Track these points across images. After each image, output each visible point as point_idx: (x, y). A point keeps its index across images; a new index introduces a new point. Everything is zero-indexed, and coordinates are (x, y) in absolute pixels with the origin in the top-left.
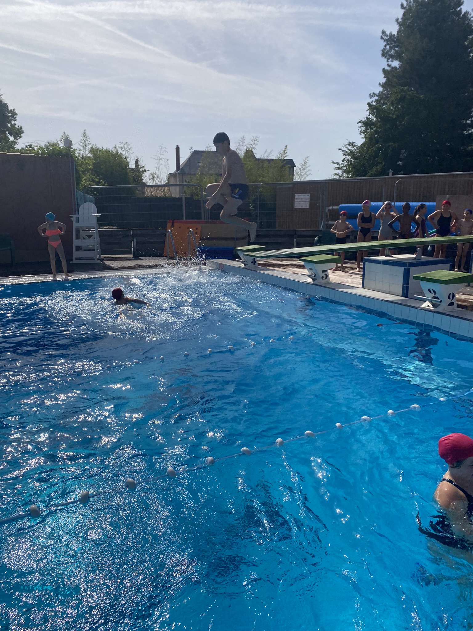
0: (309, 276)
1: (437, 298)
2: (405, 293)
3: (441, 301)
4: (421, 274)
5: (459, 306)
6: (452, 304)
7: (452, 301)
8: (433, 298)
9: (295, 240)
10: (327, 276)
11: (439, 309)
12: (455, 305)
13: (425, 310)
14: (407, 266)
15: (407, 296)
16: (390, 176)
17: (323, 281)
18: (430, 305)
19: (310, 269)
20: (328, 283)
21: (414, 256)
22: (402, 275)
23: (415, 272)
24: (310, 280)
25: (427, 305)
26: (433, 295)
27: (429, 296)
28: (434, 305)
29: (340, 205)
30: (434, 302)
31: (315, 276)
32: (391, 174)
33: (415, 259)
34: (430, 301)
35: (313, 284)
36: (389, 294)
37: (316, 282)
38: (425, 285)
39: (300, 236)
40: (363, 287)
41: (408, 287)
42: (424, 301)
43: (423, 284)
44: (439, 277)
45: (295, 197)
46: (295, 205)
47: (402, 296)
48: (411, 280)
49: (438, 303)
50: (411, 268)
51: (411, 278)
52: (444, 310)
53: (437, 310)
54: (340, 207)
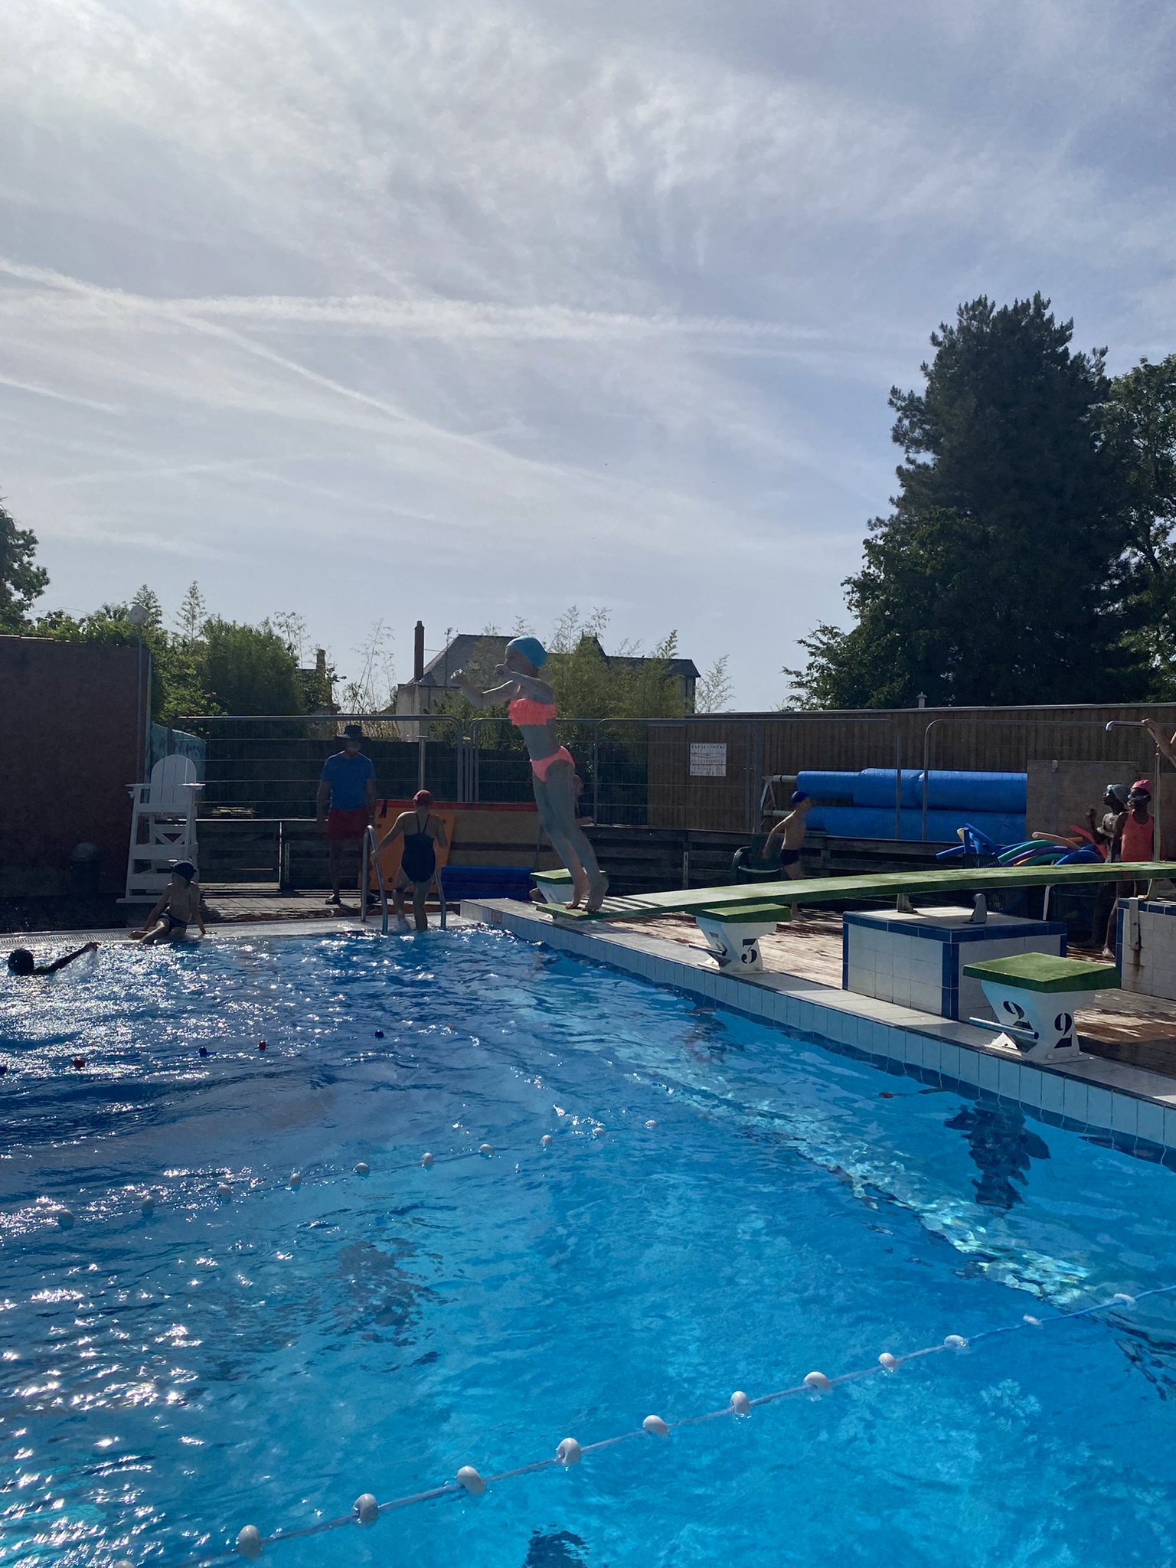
0: (711, 953)
1: (1026, 1026)
2: (951, 1009)
3: (1036, 1036)
4: (983, 963)
5: (1086, 1045)
6: (1065, 1043)
7: (1067, 1036)
8: (1016, 1024)
9: (686, 854)
10: (755, 955)
11: (1035, 1055)
12: (1075, 1043)
13: (999, 1056)
14: (951, 938)
15: (953, 1017)
16: (921, 708)
17: (747, 967)
18: (1011, 1044)
19: (712, 935)
20: (759, 972)
21: (969, 912)
22: (940, 961)
23: (971, 956)
24: (711, 963)
25: (1002, 1043)
27: (1008, 1020)
28: (1020, 1045)
29: (801, 773)
30: (1020, 1037)
31: (724, 954)
32: (922, 702)
33: (971, 920)
34: (1009, 1034)
35: (721, 974)
36: (910, 1007)
37: (728, 969)
38: (997, 994)
39: (698, 846)
40: (845, 986)
41: (955, 994)
42: (998, 1031)
43: (988, 987)
44: (1030, 972)
45: (692, 751)
46: (692, 769)
47: (942, 1015)
48: (962, 979)
49: (1030, 1039)
50: (962, 945)
51: (961, 971)
52: (1046, 1057)
53: (1028, 1059)
54: (801, 776)
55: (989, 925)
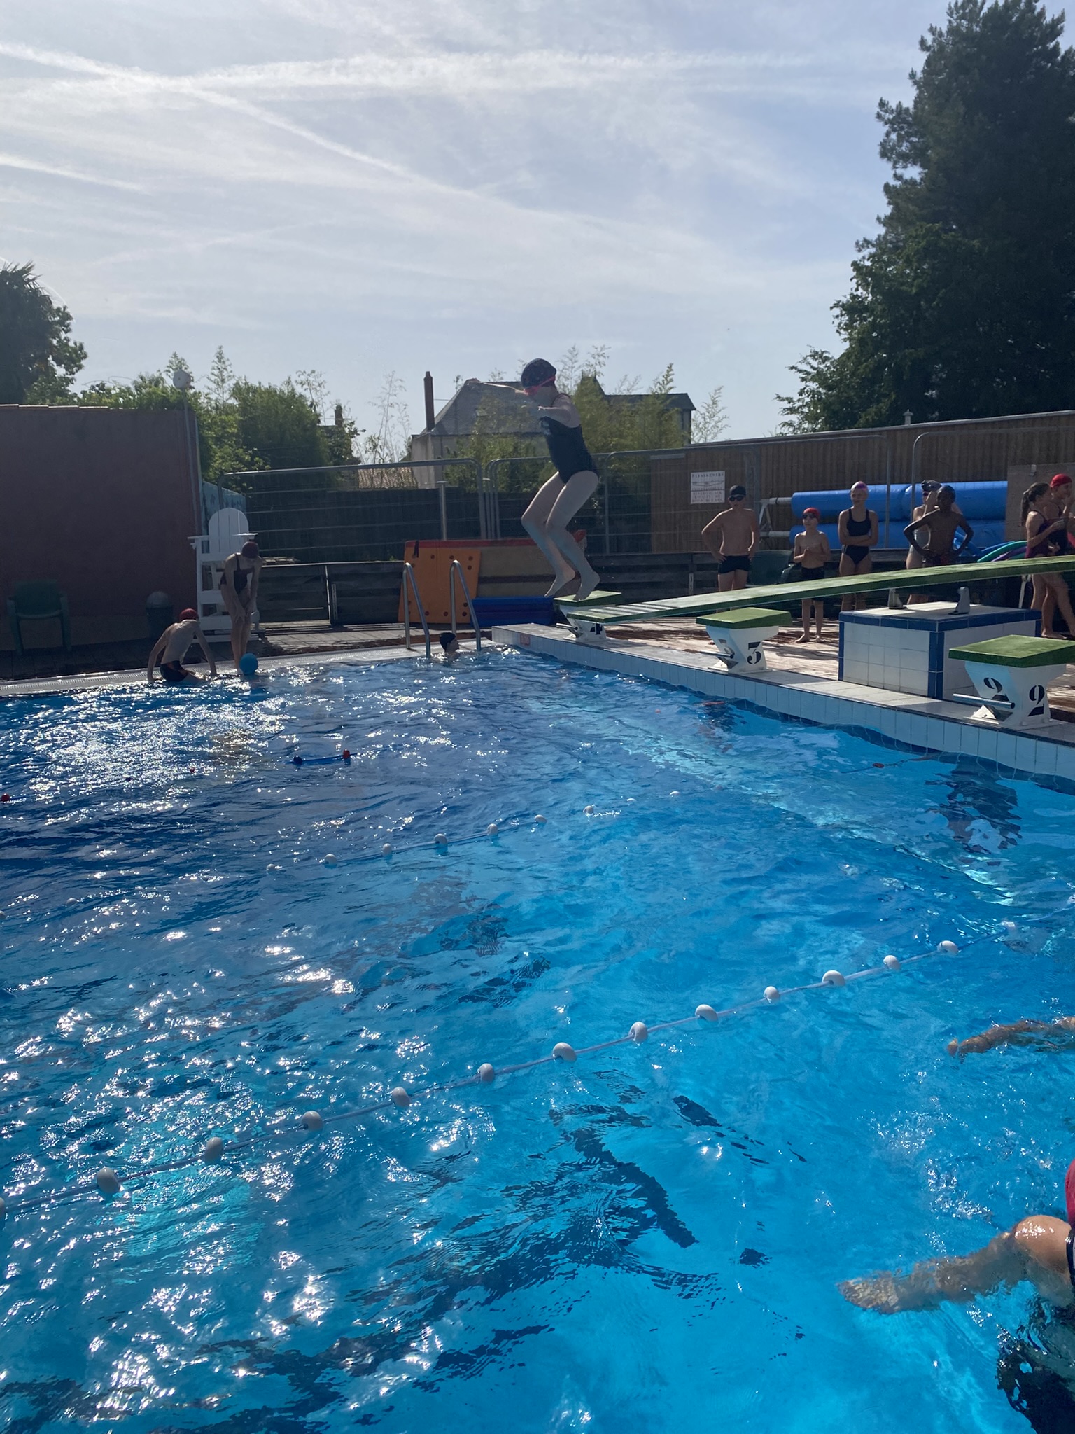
0: (719, 657)
1: (1004, 698)
2: (936, 689)
3: (1013, 706)
4: (967, 646)
5: (1055, 714)
6: (1038, 711)
7: (1040, 705)
8: (996, 697)
9: (691, 575)
10: (759, 656)
11: (1010, 723)
12: (1047, 713)
13: (978, 725)
14: (937, 628)
15: (939, 697)
16: (908, 424)
17: (753, 667)
18: (990, 715)
19: (722, 641)
20: (763, 670)
21: (954, 605)
22: (927, 648)
23: (955, 642)
24: (721, 666)
25: (982, 714)
26: (994, 692)
27: (987, 694)
28: (998, 715)
29: (795, 494)
30: (997, 708)
31: (732, 657)
32: (908, 419)
33: (955, 612)
34: (989, 706)
35: (729, 675)
36: (899, 691)
37: (735, 670)
38: (977, 672)
39: (701, 567)
40: (841, 678)
41: (940, 677)
42: (977, 705)
43: (970, 666)
44: (1007, 652)
45: (693, 480)
46: (693, 497)
47: (928, 696)
48: (947, 661)
49: (1006, 710)
50: (946, 633)
51: (946, 655)
52: (1021, 725)
53: (1005, 727)
54: (797, 497)
55: (971, 614)
